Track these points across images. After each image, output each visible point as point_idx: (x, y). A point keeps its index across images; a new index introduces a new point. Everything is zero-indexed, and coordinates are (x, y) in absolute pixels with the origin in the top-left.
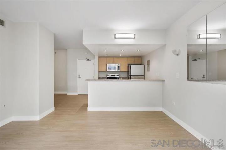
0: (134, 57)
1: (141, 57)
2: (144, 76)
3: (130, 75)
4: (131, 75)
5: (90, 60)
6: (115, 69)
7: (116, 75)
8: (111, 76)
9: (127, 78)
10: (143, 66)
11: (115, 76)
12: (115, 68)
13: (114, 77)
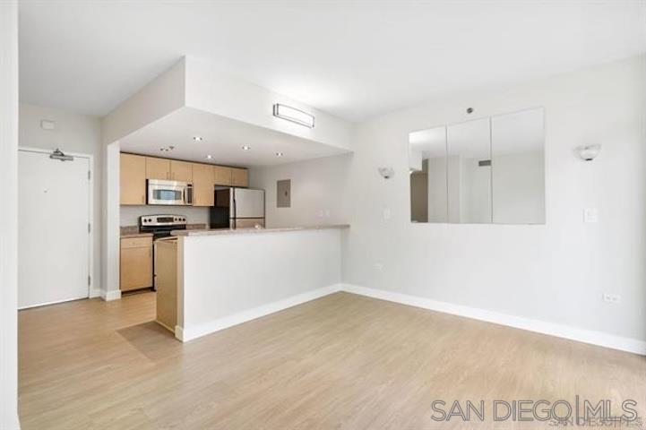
0: (232, 167)
1: (245, 168)
2: (264, 218)
3: (232, 216)
4: (235, 218)
5: (71, 159)
6: (176, 199)
7: (175, 217)
8: (159, 220)
9: (207, 227)
10: (262, 192)
11: (171, 220)
12: (177, 195)
13: (170, 224)
